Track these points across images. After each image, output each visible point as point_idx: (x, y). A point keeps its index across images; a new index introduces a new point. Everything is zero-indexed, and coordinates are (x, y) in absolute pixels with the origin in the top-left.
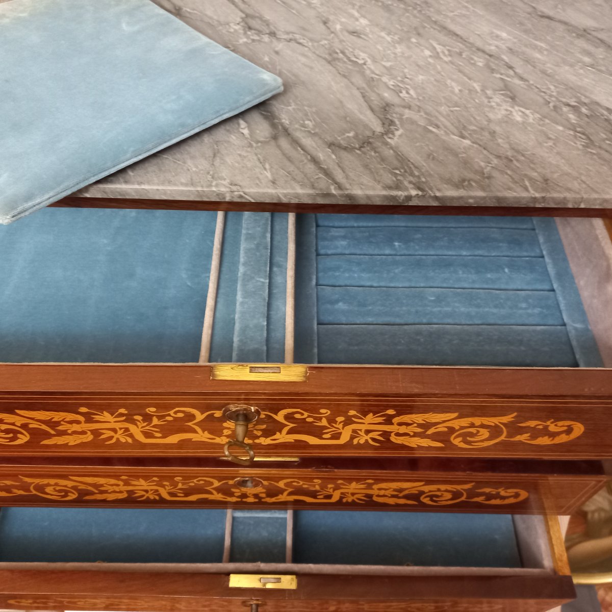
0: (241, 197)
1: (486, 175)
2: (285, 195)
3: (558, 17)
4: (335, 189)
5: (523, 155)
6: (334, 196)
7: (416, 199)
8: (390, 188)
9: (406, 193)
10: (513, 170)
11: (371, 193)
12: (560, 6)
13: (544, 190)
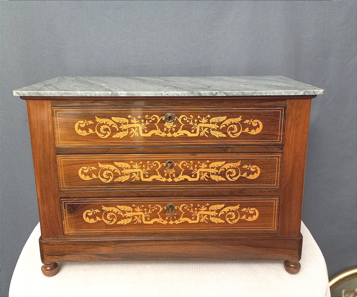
0: (167, 94)
2: (180, 93)
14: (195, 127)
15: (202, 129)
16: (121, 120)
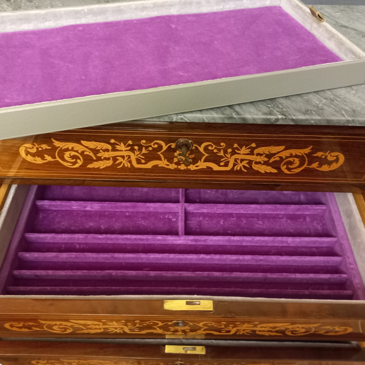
0: (182, 119)
1: (320, 108)
2: (207, 118)
3: (350, 26)
4: (235, 114)
5: (339, 98)
6: (235, 118)
7: (281, 120)
8: (266, 114)
9: (275, 117)
10: (334, 105)
11: (256, 117)
12: (351, 21)
13: (353, 116)
14: (226, 158)
15: (239, 162)
16: (99, 146)
